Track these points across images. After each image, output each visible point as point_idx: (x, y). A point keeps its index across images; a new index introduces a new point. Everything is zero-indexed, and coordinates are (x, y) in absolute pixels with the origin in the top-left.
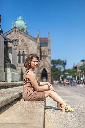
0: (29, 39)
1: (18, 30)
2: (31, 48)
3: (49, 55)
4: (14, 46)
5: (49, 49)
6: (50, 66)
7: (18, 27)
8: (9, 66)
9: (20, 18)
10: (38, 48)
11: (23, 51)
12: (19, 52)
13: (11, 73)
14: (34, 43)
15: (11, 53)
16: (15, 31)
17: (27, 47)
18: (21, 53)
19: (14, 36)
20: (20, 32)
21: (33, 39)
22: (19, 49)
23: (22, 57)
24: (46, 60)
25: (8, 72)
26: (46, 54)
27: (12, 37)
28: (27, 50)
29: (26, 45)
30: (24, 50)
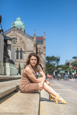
0: (26, 38)
1: (17, 30)
2: (28, 45)
3: (44, 52)
4: (13, 43)
5: (44, 46)
6: (45, 62)
7: (16, 26)
8: (8, 61)
9: (19, 19)
10: (34, 46)
11: (20, 48)
12: (18, 48)
13: (10, 68)
14: (31, 41)
15: (10, 50)
16: (14, 30)
17: (24, 45)
18: (19, 50)
19: (13, 34)
20: (18, 31)
21: (30, 37)
22: (18, 47)
23: (19, 53)
24: (41, 57)
25: (7, 67)
26: (41, 51)
27: (11, 35)
28: (25, 47)
29: (24, 43)
30: (22, 48)
